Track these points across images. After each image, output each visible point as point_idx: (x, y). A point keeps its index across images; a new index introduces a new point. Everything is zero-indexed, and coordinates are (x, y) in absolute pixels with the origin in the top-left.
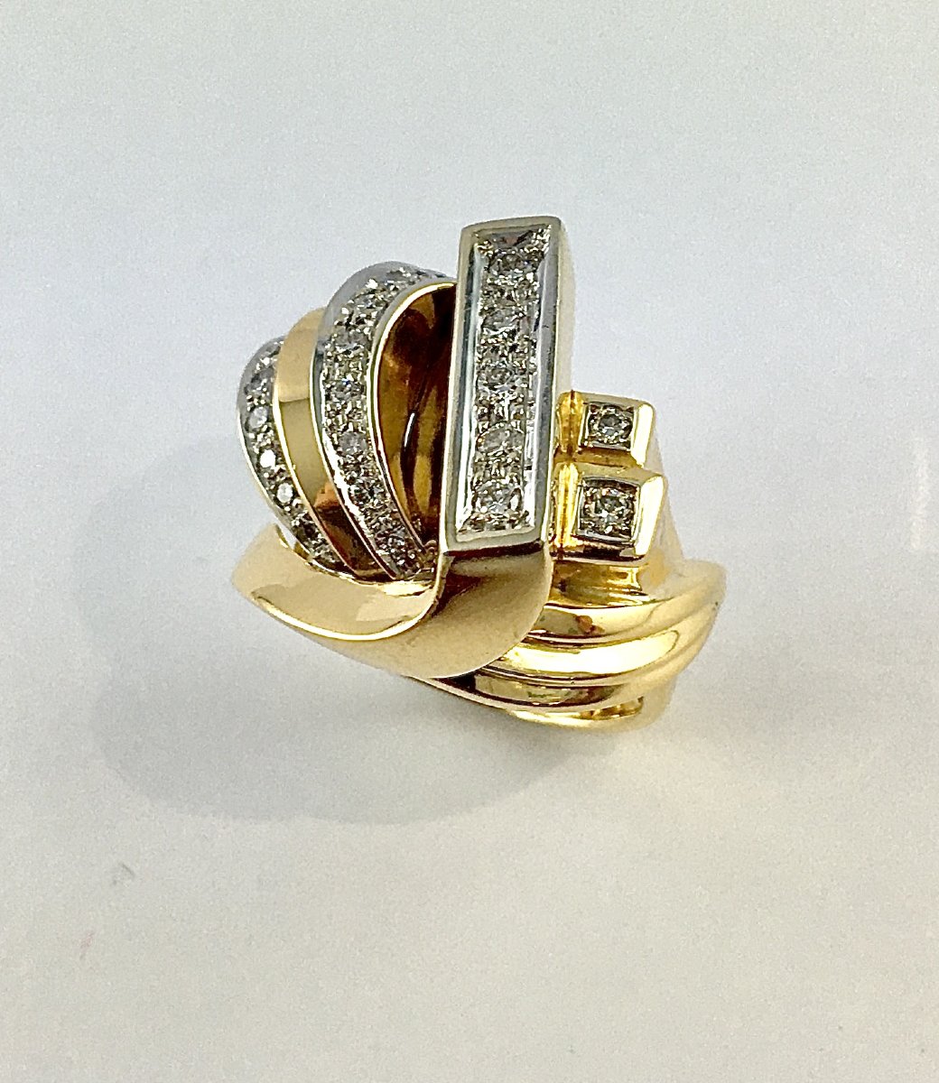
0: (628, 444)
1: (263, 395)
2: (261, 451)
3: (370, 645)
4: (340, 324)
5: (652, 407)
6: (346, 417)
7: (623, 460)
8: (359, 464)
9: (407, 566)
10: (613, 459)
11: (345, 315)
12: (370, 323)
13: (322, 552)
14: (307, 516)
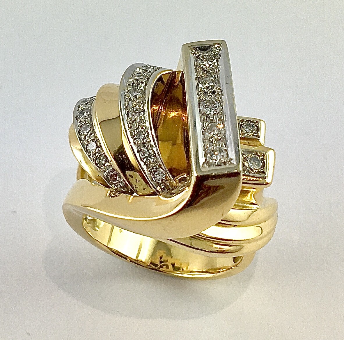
0: (258, 136)
1: (86, 119)
2: (88, 143)
3: (152, 222)
4: (129, 85)
5: (264, 122)
6: (137, 124)
7: (255, 143)
8: (144, 143)
9: (165, 188)
10: (252, 143)
11: (131, 82)
12: (143, 85)
13: (118, 186)
14: (114, 170)
